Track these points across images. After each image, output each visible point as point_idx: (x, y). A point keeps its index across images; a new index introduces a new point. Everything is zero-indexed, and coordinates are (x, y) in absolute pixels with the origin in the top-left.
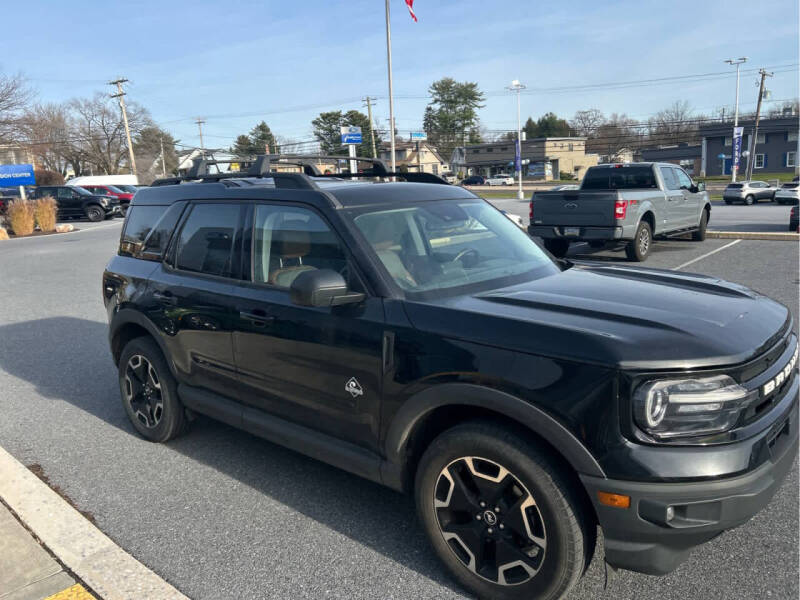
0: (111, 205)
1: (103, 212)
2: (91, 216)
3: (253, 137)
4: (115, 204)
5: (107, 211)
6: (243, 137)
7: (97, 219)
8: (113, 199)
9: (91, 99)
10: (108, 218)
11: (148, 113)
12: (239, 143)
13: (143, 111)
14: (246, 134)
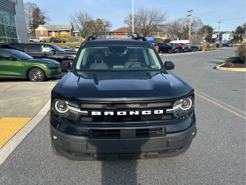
0: (175, 49)
1: (172, 51)
2: (169, 52)
3: (243, 27)
4: (176, 49)
5: (174, 51)
6: (240, 27)
7: (171, 53)
8: (176, 47)
9: (185, 17)
10: (174, 53)
11: (201, 20)
12: (237, 29)
13: (200, 20)
14: (241, 26)
